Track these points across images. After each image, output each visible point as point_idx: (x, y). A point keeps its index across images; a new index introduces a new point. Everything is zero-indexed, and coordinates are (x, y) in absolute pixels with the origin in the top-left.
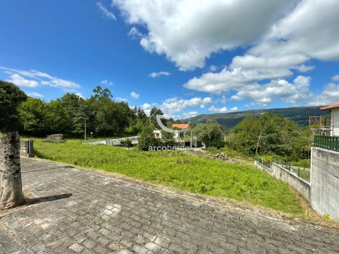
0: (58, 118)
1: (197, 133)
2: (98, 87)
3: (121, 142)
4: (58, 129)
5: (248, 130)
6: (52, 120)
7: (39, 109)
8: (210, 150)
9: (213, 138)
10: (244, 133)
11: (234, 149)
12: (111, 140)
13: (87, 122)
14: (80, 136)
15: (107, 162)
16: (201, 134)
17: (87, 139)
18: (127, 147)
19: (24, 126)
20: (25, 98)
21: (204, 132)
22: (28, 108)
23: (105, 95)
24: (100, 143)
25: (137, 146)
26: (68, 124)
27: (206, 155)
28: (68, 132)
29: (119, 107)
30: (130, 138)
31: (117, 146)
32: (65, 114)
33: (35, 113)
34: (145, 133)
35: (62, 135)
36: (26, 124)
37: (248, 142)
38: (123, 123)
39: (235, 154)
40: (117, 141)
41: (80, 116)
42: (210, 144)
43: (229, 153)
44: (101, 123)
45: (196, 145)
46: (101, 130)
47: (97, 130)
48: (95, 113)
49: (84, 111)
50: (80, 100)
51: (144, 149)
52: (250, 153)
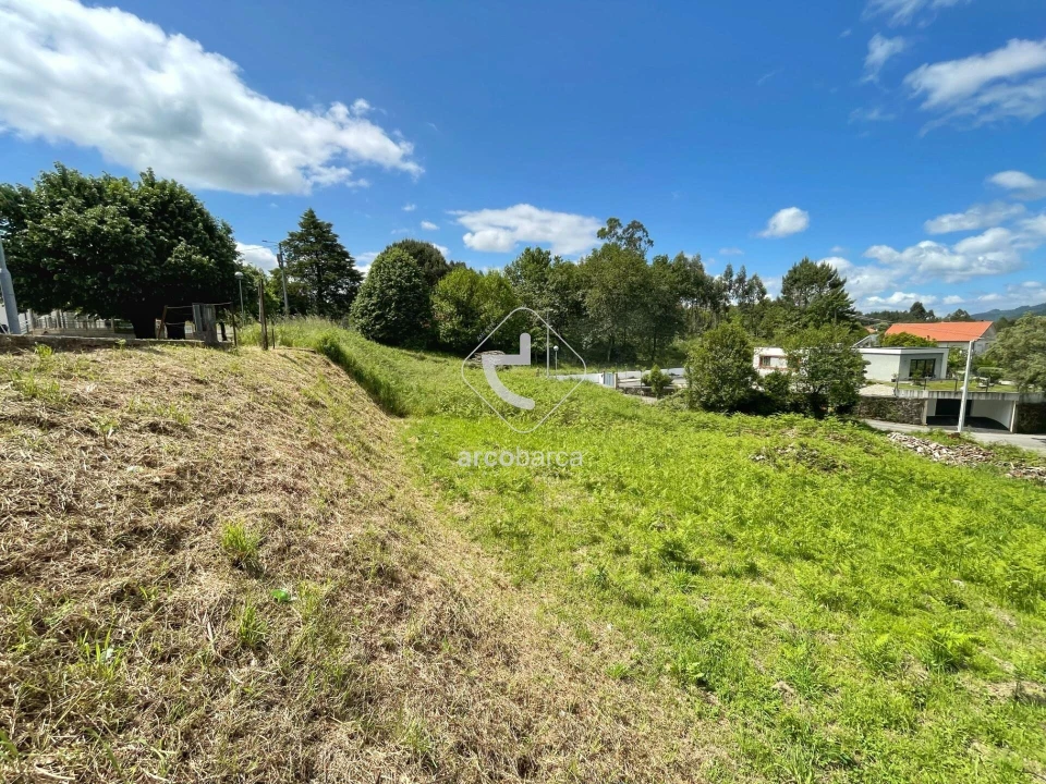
1: (1014, 357)
2: (610, 221)
3: (644, 382)
4: (496, 339)
12: (616, 374)
18: (654, 395)
19: (439, 332)
20: (444, 270)
22: (447, 292)
23: (631, 241)
30: (667, 372)
33: (458, 303)
38: (668, 323)
40: (632, 377)
44: (598, 322)
46: (598, 345)
47: (587, 344)
48: (583, 296)
49: (556, 291)
50: (552, 262)
51: (707, 407)
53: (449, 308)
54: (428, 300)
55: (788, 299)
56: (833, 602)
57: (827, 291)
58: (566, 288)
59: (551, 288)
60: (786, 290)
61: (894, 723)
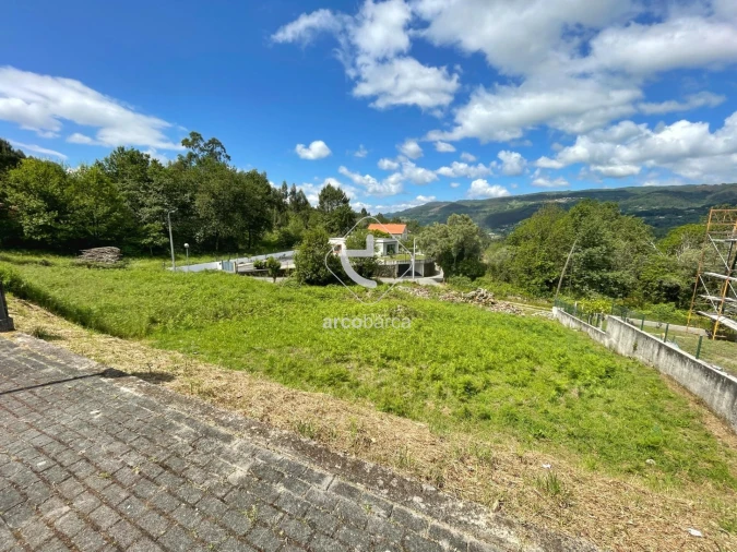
0: (103, 210)
1: (426, 245)
2: (193, 134)
3: (256, 266)
4: (106, 235)
5: (543, 239)
6: (90, 215)
7: (52, 187)
8: (454, 283)
9: (461, 256)
10: (532, 245)
11: (505, 281)
12: (232, 261)
13: (174, 218)
14: (159, 252)
15: (226, 315)
16: (435, 248)
17: (177, 259)
18: (270, 276)
19: (22, 228)
21: (442, 242)
22: (27, 184)
23: (212, 154)
24: (209, 268)
25: (295, 273)
26: (129, 224)
27: (447, 295)
28: (130, 242)
29: (247, 182)
30: (276, 256)
31: (248, 274)
32: (120, 200)
33: (45, 196)
34: (310, 245)
35: (117, 249)
36: (28, 224)
37: (541, 266)
38: (260, 223)
39: (508, 291)
40: (247, 263)
41: (155, 204)
42: (454, 269)
43: (497, 290)
44: (207, 220)
45: (422, 271)
46: (209, 239)
47: (200, 238)
49: (163, 192)
50: (151, 165)
51: (311, 282)
52: (542, 291)
53: (34, 203)
55: (322, 207)
57: (341, 205)
58: (174, 190)
59: (158, 189)
60: (321, 202)
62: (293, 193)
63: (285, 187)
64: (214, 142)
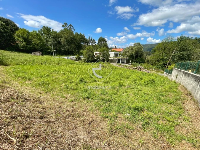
0: (38, 42)
1: (126, 53)
2: (65, 23)
4: (39, 49)
7: (25, 36)
8: (133, 65)
9: (137, 56)
10: (161, 51)
11: (151, 65)
14: (51, 54)
16: (128, 54)
19: (19, 46)
20: (17, 29)
21: (130, 52)
22: (19, 35)
23: (70, 28)
28: (45, 51)
33: (24, 38)
34: (87, 51)
35: (40, 52)
37: (162, 59)
38: (79, 47)
39: (150, 67)
40: (73, 57)
41: (51, 41)
42: (134, 61)
43: (146, 67)
44: (64, 46)
45: (125, 62)
46: (65, 51)
47: (63, 51)
48: (60, 40)
49: (53, 38)
50: (51, 31)
51: (87, 62)
52: (162, 67)
53: (22, 40)
54: (13, 37)
55: (99, 44)
56: (107, 82)
57: (104, 43)
58: (56, 37)
59: (52, 37)
60: (99, 42)
61: (115, 94)
62: (92, 40)
63: (89, 38)
64: (71, 26)
